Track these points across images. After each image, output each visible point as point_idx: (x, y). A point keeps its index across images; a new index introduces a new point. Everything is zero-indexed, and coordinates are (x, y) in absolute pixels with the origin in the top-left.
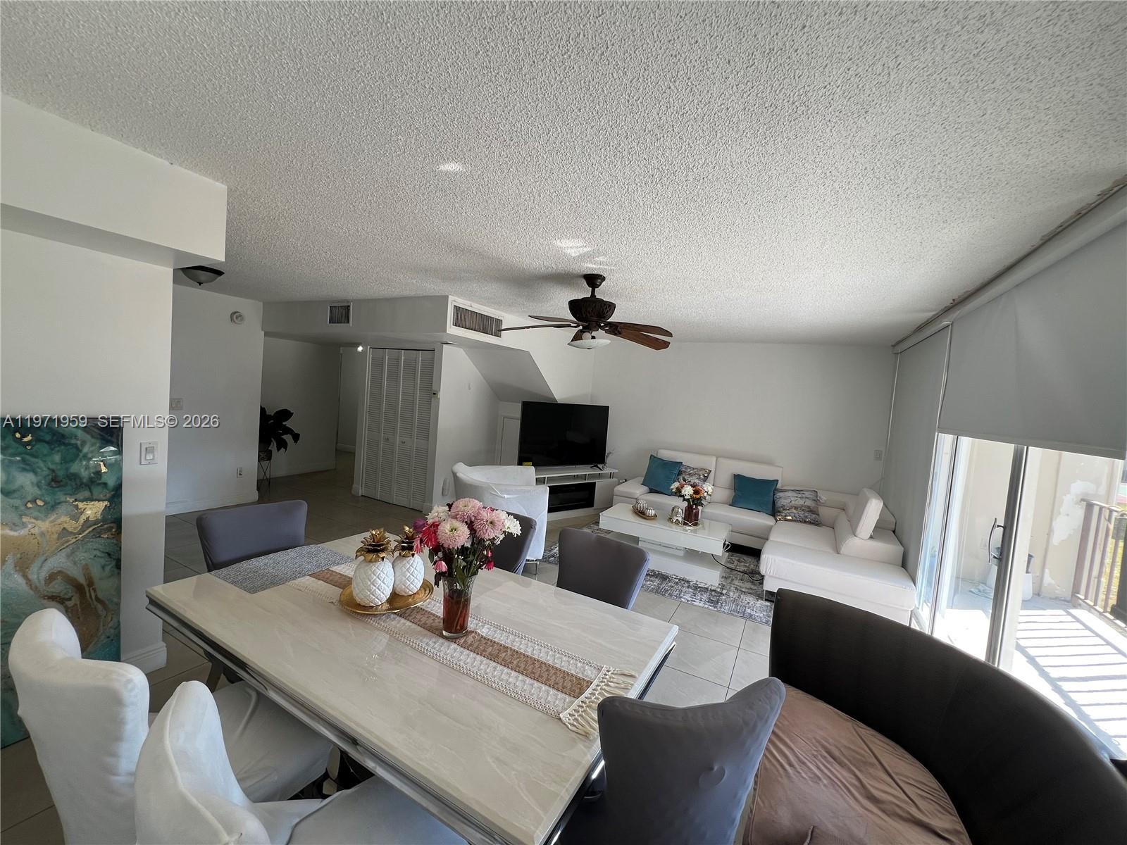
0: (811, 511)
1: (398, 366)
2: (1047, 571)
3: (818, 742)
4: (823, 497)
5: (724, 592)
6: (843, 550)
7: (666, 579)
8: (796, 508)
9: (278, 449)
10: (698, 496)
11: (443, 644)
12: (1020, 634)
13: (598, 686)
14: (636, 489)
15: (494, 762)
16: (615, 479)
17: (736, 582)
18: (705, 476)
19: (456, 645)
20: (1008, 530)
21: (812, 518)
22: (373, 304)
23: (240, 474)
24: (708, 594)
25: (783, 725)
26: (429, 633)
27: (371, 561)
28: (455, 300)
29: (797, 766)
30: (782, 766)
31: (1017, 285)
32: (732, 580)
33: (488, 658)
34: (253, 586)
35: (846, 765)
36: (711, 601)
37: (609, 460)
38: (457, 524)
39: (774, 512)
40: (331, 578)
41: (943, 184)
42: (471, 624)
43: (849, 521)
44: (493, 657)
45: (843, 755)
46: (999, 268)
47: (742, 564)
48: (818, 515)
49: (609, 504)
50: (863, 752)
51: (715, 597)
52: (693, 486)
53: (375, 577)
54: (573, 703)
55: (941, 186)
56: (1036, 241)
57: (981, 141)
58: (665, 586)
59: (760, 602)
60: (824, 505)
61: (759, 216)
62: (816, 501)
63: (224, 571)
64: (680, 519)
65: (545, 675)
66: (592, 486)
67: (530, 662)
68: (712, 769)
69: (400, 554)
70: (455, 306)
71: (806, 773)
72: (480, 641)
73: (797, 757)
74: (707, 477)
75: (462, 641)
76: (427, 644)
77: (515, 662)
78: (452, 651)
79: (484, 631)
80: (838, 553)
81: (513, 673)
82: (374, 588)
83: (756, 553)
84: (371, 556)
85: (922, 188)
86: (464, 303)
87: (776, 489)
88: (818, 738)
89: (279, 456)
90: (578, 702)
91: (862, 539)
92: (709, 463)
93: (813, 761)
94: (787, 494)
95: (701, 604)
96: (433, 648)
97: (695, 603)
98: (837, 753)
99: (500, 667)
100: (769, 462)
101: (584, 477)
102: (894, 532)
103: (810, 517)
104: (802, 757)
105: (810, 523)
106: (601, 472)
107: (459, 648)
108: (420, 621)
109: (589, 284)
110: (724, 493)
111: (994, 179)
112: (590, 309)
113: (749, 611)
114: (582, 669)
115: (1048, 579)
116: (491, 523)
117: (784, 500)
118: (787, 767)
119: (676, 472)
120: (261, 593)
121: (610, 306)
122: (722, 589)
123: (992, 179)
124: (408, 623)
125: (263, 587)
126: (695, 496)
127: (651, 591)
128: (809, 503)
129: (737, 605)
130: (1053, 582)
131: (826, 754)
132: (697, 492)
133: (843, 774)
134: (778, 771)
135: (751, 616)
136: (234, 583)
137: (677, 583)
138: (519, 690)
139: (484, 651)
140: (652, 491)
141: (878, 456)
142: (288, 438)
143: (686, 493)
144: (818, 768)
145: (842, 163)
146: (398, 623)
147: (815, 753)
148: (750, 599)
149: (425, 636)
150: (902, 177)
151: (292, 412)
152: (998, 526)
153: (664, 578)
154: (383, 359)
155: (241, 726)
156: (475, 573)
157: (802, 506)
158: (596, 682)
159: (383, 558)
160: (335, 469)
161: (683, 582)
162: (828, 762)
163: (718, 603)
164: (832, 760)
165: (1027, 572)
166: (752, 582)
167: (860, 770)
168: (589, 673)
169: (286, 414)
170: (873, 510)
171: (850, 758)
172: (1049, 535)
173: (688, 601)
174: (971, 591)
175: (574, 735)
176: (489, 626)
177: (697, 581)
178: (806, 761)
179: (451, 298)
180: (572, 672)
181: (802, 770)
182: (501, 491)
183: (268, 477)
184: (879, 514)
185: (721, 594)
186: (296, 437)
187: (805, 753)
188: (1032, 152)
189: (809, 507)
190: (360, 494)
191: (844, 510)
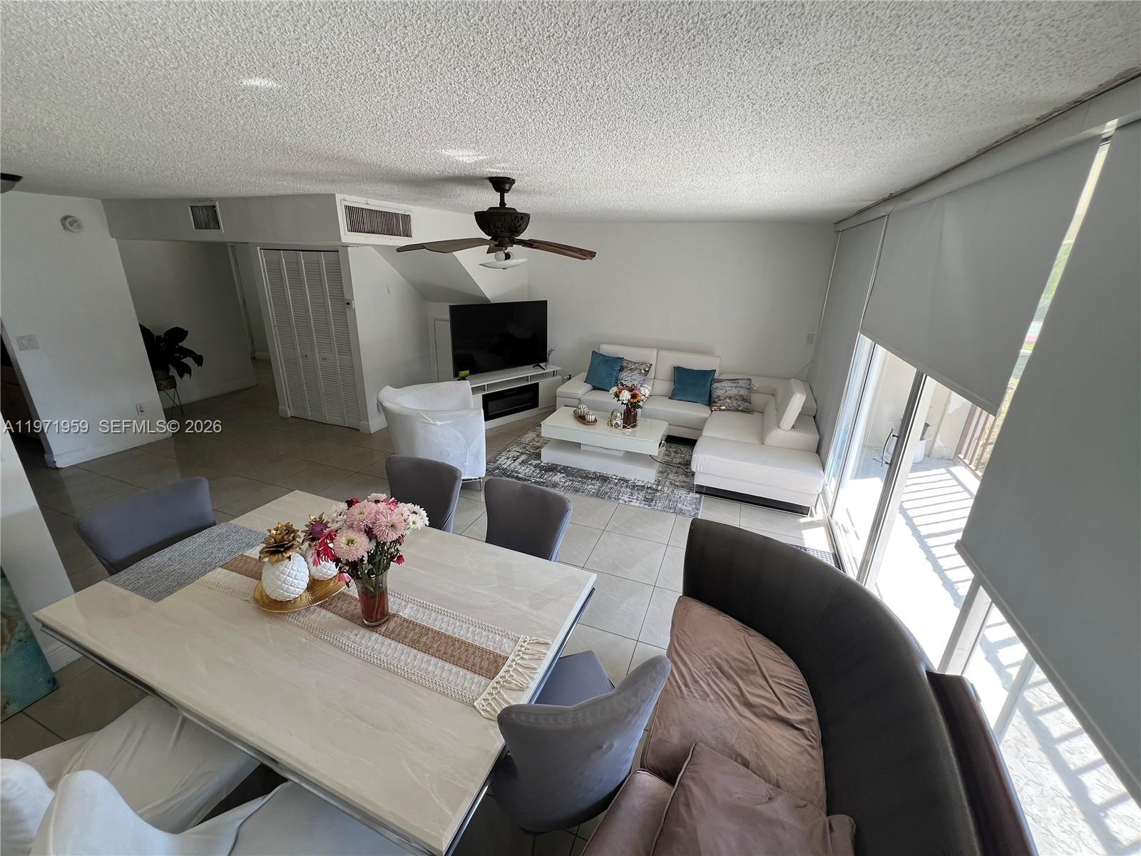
0: (744, 400)
1: (299, 271)
2: (939, 436)
3: (712, 659)
4: (756, 384)
5: (659, 488)
6: (768, 441)
7: (606, 481)
8: (730, 398)
9: (181, 376)
10: (635, 401)
11: (364, 636)
12: (905, 498)
13: (513, 660)
14: (578, 388)
15: (409, 767)
16: (558, 377)
17: (671, 476)
18: (646, 371)
19: (377, 635)
20: (901, 440)
21: (745, 406)
22: (242, 203)
23: (142, 411)
24: (644, 492)
25: (686, 644)
26: (351, 623)
27: (277, 561)
28: (344, 199)
29: (691, 686)
30: (679, 687)
31: (950, 193)
32: (668, 474)
33: (409, 646)
34: (157, 591)
35: (732, 677)
36: (646, 500)
37: (551, 357)
38: (353, 535)
39: (710, 402)
40: (245, 567)
41: (875, 108)
42: (393, 605)
43: (776, 410)
44: (414, 644)
45: (731, 667)
46: (937, 171)
47: (679, 455)
48: (750, 403)
49: (552, 409)
50: (747, 661)
51: (650, 494)
52: (631, 390)
53: (285, 576)
54: (487, 685)
55: (873, 110)
56: (972, 153)
57: (916, 73)
58: (605, 488)
59: (691, 494)
60: (757, 392)
61: (674, 132)
62: (750, 389)
63: (123, 575)
64: (619, 423)
65: (463, 657)
66: (535, 387)
67: (450, 644)
68: (601, 748)
69: (310, 545)
70: (346, 207)
71: (698, 692)
72: (401, 625)
73: (693, 677)
74: (648, 371)
75: (383, 629)
76: (348, 638)
77: (435, 646)
78: (374, 643)
79: (406, 613)
80: (763, 444)
81: (433, 660)
82: (287, 586)
83: (691, 443)
84: (275, 557)
85: (853, 111)
86: (358, 201)
87: (713, 380)
88: (713, 655)
89: (183, 383)
90: (493, 683)
91: (785, 431)
92: (649, 356)
93: (705, 678)
94: (723, 384)
95: (637, 504)
96: (354, 642)
97: (632, 504)
98: (726, 667)
99: (420, 655)
100: (707, 352)
101: (526, 379)
102: (814, 417)
103: (743, 405)
104: (696, 676)
105: (742, 411)
106: (544, 372)
107: (381, 638)
108: (341, 609)
109: (497, 189)
110: (664, 386)
111: (930, 105)
112: (499, 225)
113: (679, 505)
114: (500, 643)
115: (938, 443)
116: (392, 526)
117: (721, 390)
118: (683, 688)
119: (618, 368)
120: (168, 599)
121: (522, 218)
122: (658, 485)
123: (928, 105)
124: (329, 615)
125: (169, 592)
126: (632, 400)
127: (592, 495)
128: (743, 392)
129: (670, 501)
130: (942, 445)
131: (717, 670)
132: (634, 396)
133: (727, 685)
134: (675, 692)
135: (681, 510)
136: (135, 590)
137: (616, 484)
138: (437, 679)
139: (406, 637)
140: (595, 388)
141: (810, 339)
142: (189, 361)
143: (624, 398)
144: (709, 685)
145: (760, 87)
146: (318, 616)
147: (708, 671)
148: (682, 493)
149: (346, 628)
150: (830, 101)
151: (186, 330)
152: (894, 436)
153: (604, 479)
154: (279, 263)
155: (174, 735)
156: (386, 568)
157: (736, 395)
158: (511, 657)
159: (289, 558)
160: (257, 385)
161: (622, 482)
162: (717, 677)
163: (652, 500)
164: (720, 674)
165: (922, 439)
166: (686, 475)
167: (742, 679)
168: (506, 647)
169: (179, 334)
170: (797, 402)
171: (737, 670)
172: (946, 405)
173: (625, 502)
174: (874, 459)
175: (486, 722)
176: (412, 605)
177: (635, 480)
178: (699, 679)
179: (338, 197)
180: (491, 648)
181: (695, 689)
182: (433, 419)
183: (179, 404)
184: (801, 406)
185: (657, 490)
186: (199, 360)
187: (699, 671)
188: (971, 83)
189: (742, 396)
190: (289, 415)
191: (774, 395)
